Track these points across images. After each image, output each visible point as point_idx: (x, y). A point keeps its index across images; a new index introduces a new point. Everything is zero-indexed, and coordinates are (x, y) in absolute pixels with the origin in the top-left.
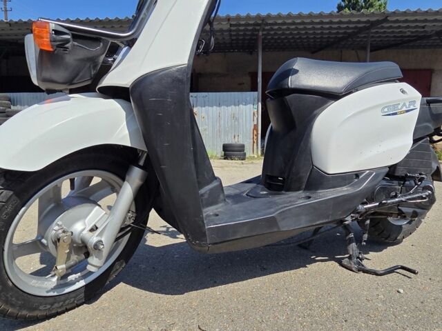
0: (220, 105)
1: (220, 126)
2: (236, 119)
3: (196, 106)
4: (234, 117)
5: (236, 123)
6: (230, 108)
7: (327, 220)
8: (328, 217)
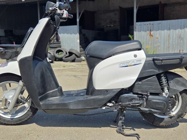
0: (169, 29)
1: (169, 43)
2: (182, 38)
3: (153, 30)
4: (180, 37)
5: (182, 41)
6: (177, 30)
7: (91, 107)
8: (91, 106)
